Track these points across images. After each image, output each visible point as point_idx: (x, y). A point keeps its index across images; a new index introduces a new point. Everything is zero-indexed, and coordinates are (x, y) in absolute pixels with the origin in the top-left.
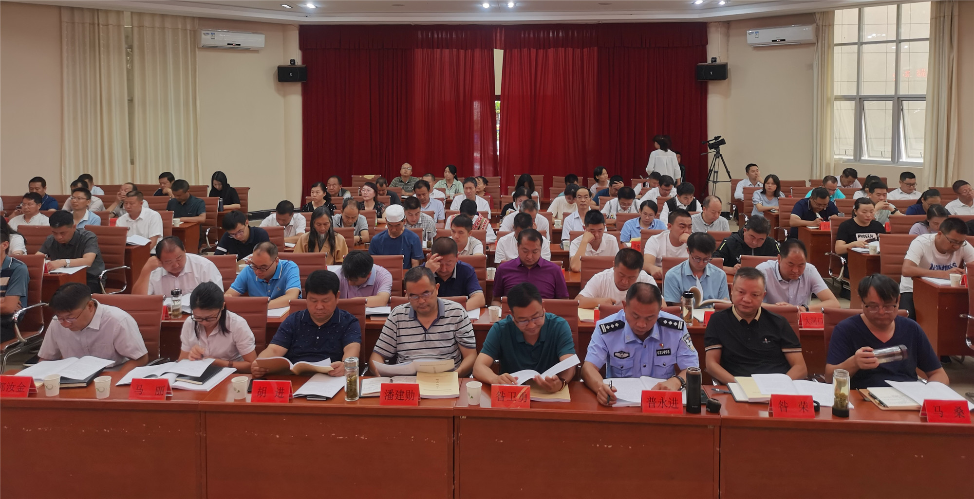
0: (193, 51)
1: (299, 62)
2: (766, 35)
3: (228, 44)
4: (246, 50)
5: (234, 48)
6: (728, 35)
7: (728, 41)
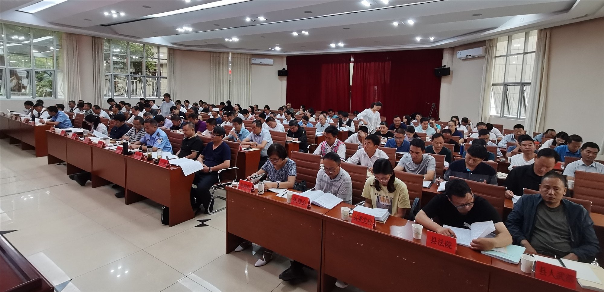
0: (250, 65)
1: (286, 69)
2: (464, 53)
3: (260, 63)
4: (267, 65)
5: (263, 64)
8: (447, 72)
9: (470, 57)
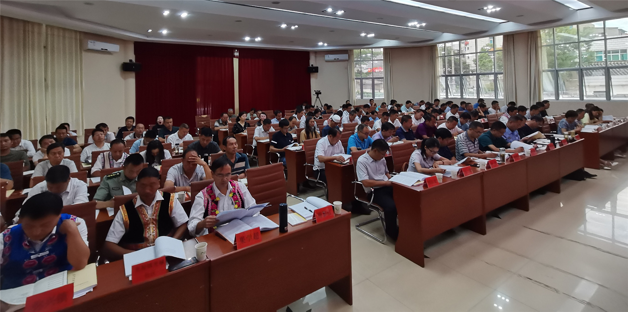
0: (81, 53)
1: (134, 60)
2: (331, 57)
3: (102, 49)
4: (109, 53)
5: (104, 52)
6: (316, 57)
7: (316, 59)
8: (315, 70)
9: (338, 60)
